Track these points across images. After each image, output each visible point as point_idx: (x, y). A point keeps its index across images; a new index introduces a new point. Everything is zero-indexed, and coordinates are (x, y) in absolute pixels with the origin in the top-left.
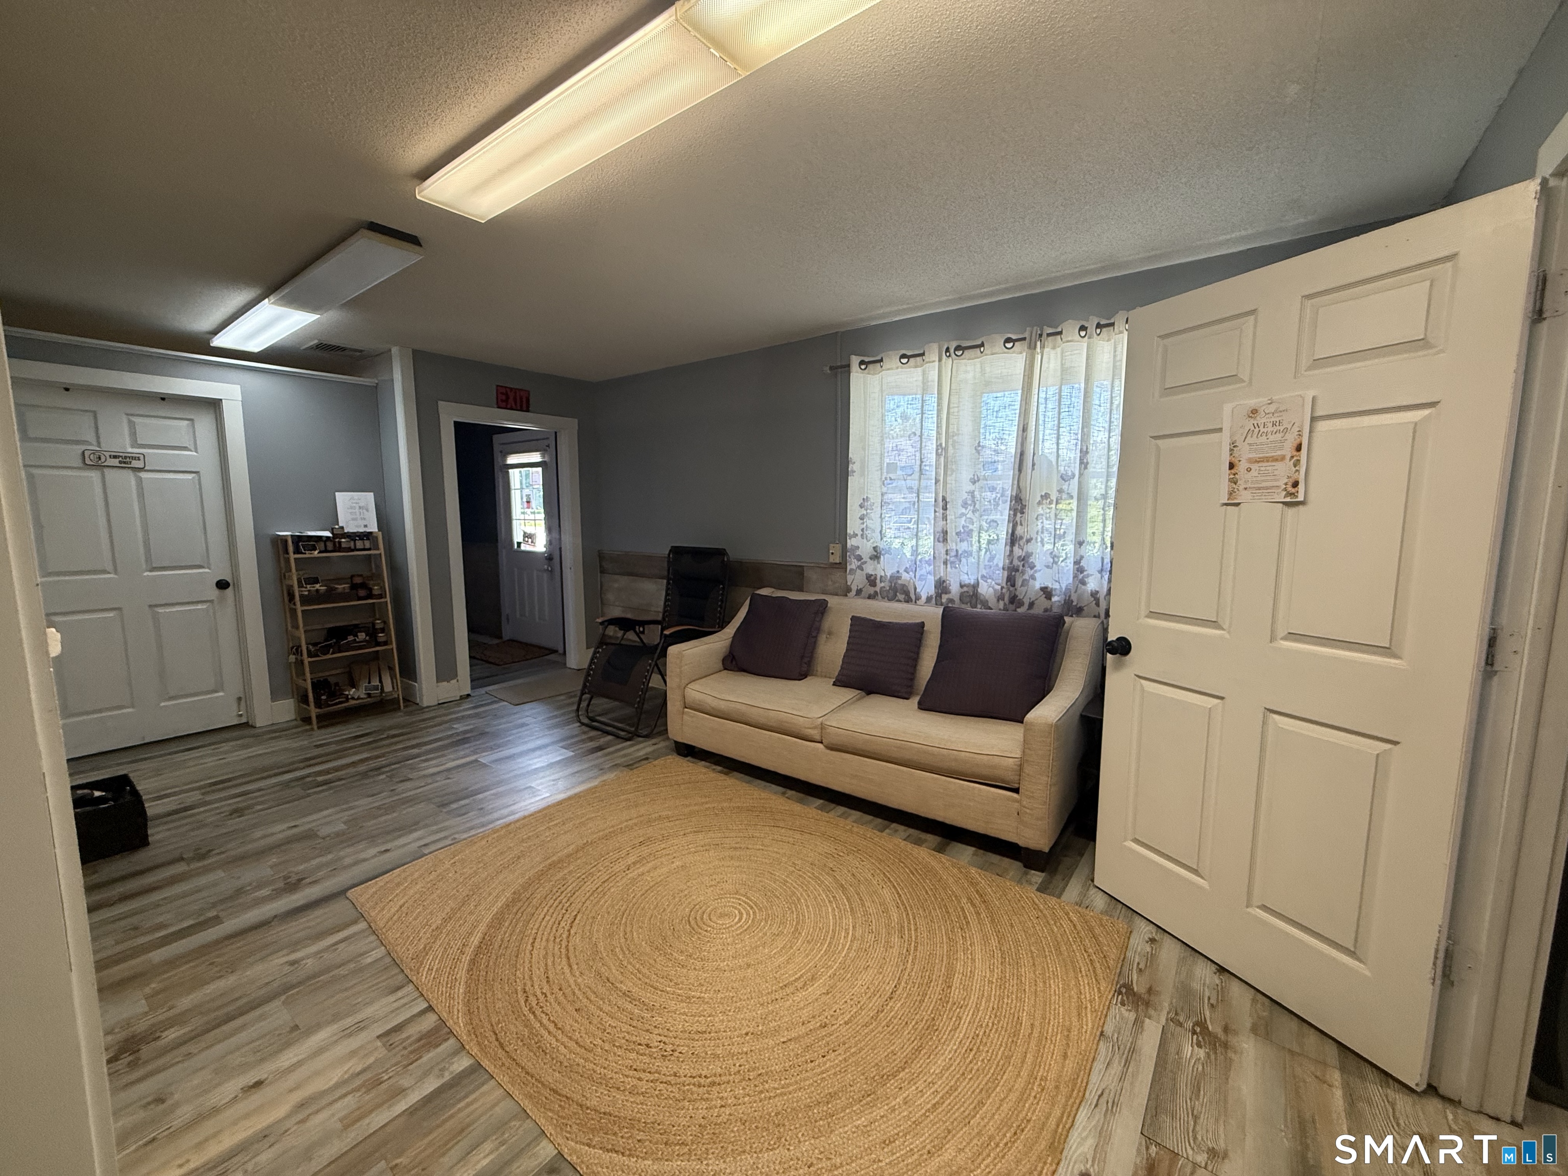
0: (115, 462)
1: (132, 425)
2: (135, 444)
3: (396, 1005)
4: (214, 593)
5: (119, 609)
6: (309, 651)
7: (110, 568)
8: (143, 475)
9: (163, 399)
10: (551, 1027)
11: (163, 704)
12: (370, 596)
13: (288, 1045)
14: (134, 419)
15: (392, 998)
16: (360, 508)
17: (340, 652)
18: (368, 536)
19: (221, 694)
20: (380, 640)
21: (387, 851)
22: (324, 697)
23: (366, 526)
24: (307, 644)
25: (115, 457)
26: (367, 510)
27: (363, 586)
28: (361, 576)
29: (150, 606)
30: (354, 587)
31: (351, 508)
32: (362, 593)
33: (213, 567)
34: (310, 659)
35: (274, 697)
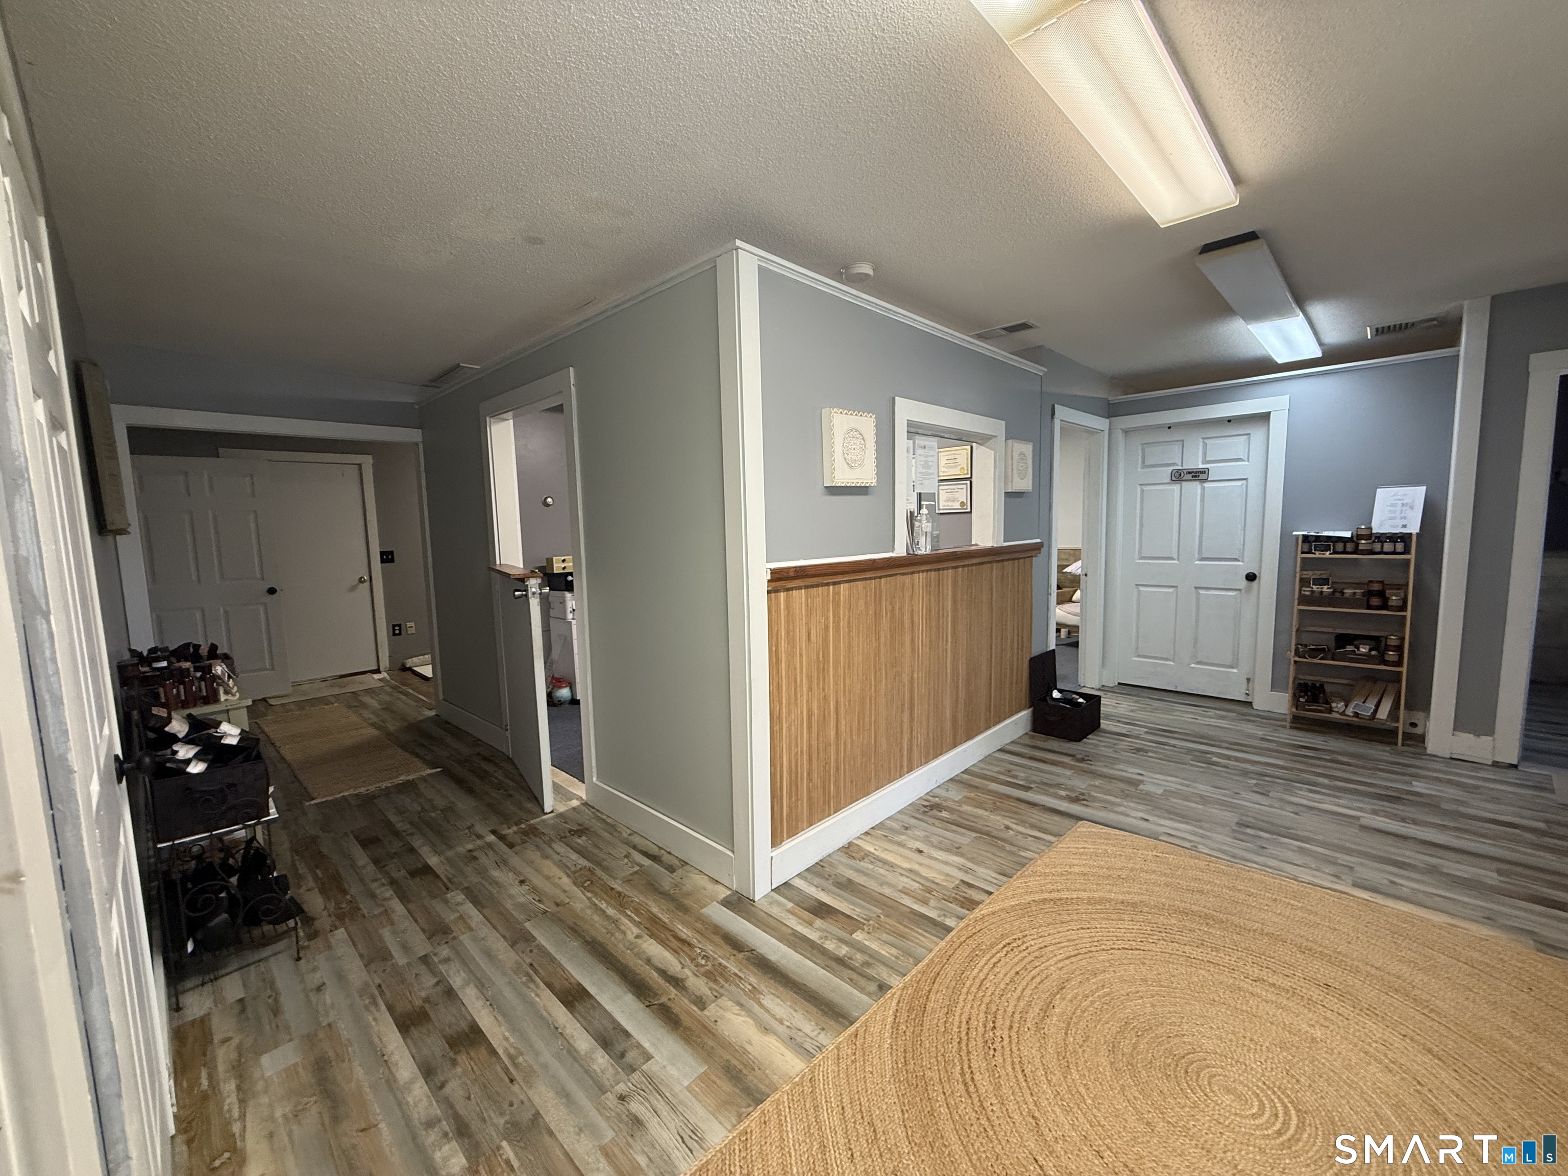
0: (1189, 477)
1: (1205, 445)
2: (1205, 461)
3: (990, 879)
4: (1243, 583)
5: (1176, 587)
6: (1297, 650)
7: (1175, 556)
8: (1206, 485)
9: (1229, 421)
10: (995, 960)
11: (1193, 665)
12: (1385, 606)
13: (947, 850)
14: (1206, 441)
15: (994, 875)
16: (1403, 505)
17: (1333, 660)
18: (1405, 538)
19: (1235, 671)
20: (1387, 658)
21: (1147, 820)
22: (1301, 700)
23: (1404, 526)
24: (1297, 644)
25: (1190, 473)
26: (1412, 508)
27: (1381, 594)
28: (1382, 582)
29: (1196, 588)
30: (1370, 594)
31: (1392, 505)
32: (1375, 601)
33: (1246, 559)
34: (1297, 659)
35: (1274, 687)
